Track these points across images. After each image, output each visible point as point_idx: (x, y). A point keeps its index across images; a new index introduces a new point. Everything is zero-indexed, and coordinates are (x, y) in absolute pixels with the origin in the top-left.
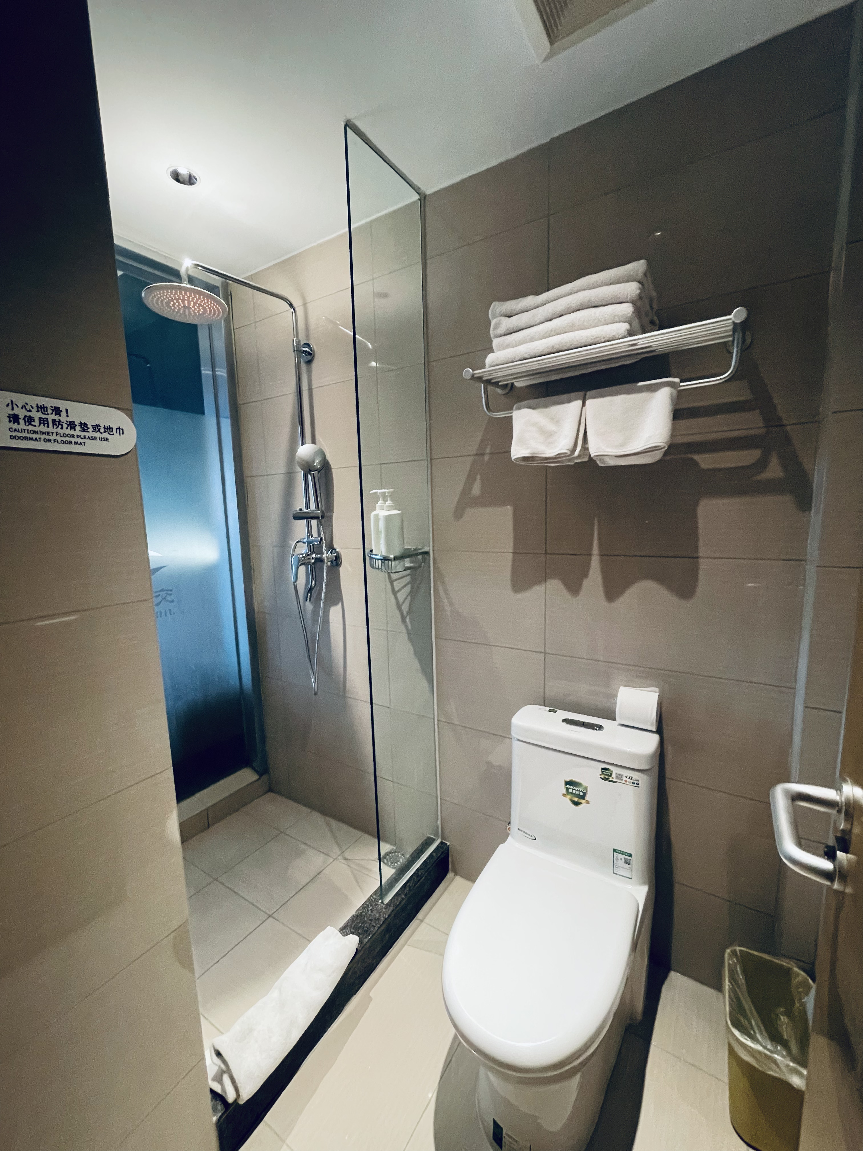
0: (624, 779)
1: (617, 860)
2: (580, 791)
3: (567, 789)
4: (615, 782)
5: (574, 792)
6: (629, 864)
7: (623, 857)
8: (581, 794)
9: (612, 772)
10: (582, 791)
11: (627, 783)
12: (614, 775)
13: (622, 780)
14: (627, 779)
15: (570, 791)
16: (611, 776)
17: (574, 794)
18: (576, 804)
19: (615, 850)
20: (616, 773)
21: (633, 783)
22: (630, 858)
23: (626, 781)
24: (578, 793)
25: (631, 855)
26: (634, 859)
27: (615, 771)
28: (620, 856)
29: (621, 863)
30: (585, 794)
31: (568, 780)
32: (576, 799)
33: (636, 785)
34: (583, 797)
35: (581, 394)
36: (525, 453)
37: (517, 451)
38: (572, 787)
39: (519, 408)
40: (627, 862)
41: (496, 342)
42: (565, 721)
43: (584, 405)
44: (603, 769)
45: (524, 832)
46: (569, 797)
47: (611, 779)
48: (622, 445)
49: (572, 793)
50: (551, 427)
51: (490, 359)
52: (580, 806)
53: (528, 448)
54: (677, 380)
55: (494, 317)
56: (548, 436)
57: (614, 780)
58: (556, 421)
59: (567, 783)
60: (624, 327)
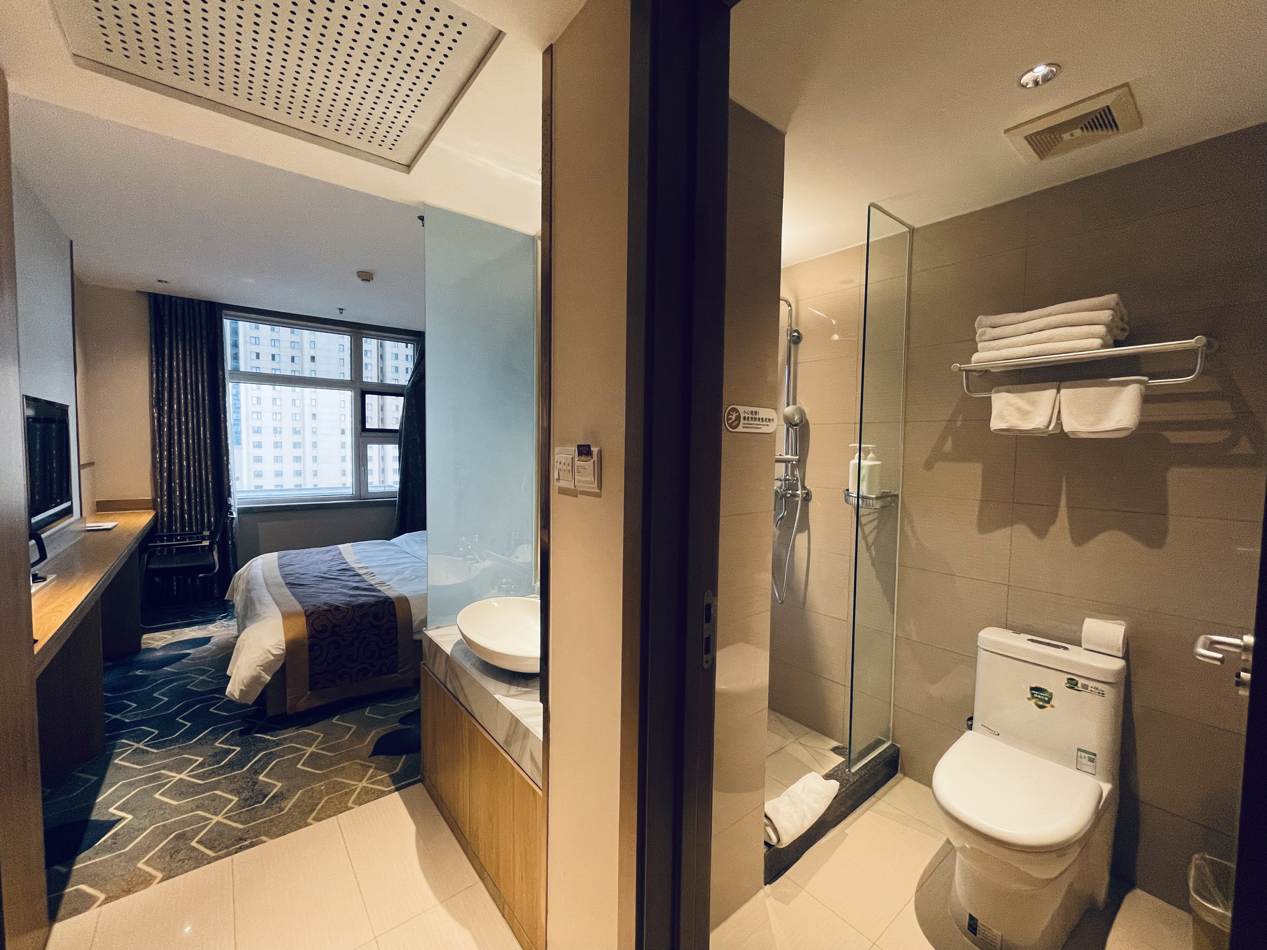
0: (1090, 688)
1: (1081, 757)
2: (1045, 696)
3: (1033, 694)
5: (1039, 697)
6: (1093, 762)
7: (1087, 755)
8: (1047, 699)
9: (1078, 682)
10: (1047, 697)
12: (1079, 685)
13: (1087, 689)
14: (1093, 689)
15: (1036, 695)
16: (1076, 685)
18: (1041, 707)
19: (1079, 750)
20: (1082, 684)
21: (1099, 693)
22: (1094, 757)
23: (1091, 691)
24: (1043, 698)
25: (1095, 755)
26: (1098, 758)
27: (1081, 681)
28: (1084, 754)
29: (1086, 761)
30: (1050, 700)
31: (1033, 686)
32: (1041, 703)
34: (1048, 702)
35: (1056, 384)
36: (1003, 426)
37: (996, 424)
38: (1037, 693)
39: (998, 392)
40: (1091, 760)
41: (980, 345)
42: (1028, 640)
43: (1058, 392)
44: (1068, 679)
45: (988, 728)
46: (1034, 700)
47: (1076, 688)
48: (1094, 424)
49: (1037, 698)
50: (1028, 407)
51: (976, 357)
52: (1045, 710)
53: (1006, 422)
54: (1146, 378)
55: (981, 326)
56: (1024, 414)
57: (1080, 689)
58: (1033, 403)
59: (1032, 689)
60: (1098, 342)
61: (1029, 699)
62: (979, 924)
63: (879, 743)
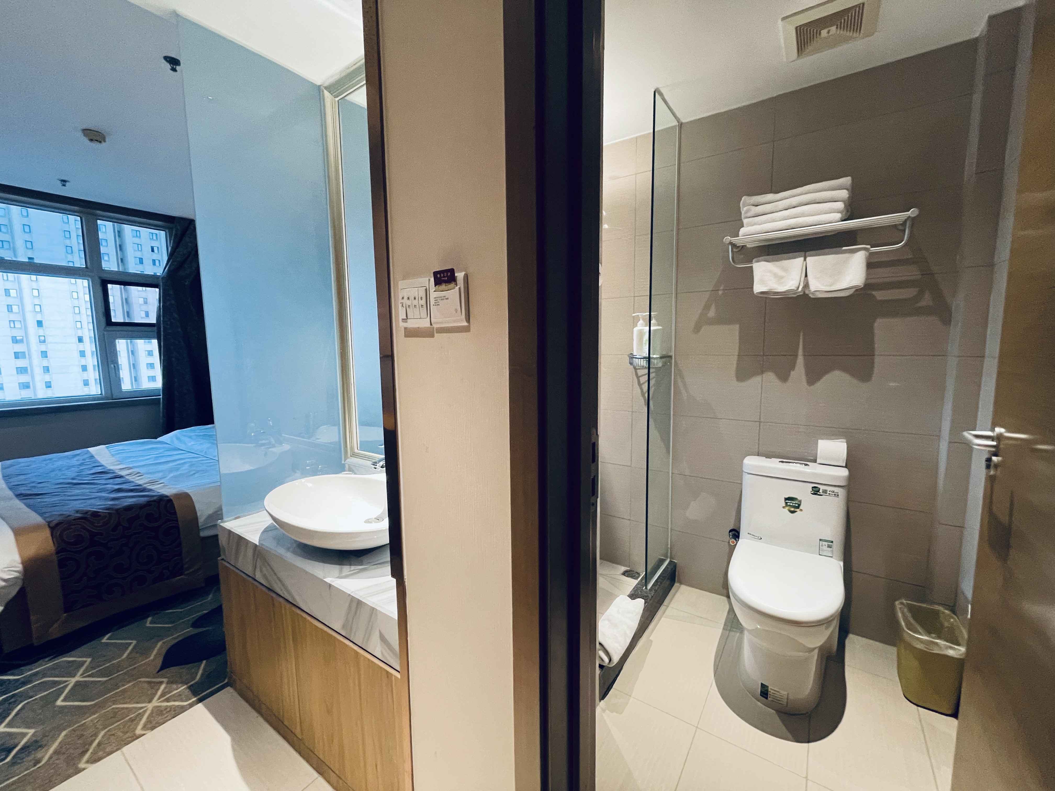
0: (828, 492)
1: (822, 546)
2: (795, 503)
3: (786, 503)
4: (822, 495)
5: (791, 504)
6: (831, 548)
7: (826, 543)
8: (797, 505)
9: (820, 489)
10: (797, 504)
11: (831, 495)
12: (821, 491)
13: (827, 493)
14: (831, 493)
15: (789, 504)
16: (819, 491)
17: (791, 506)
18: (793, 512)
19: (820, 540)
20: (823, 490)
22: (831, 544)
23: (829, 494)
24: (794, 505)
25: (832, 542)
26: (834, 545)
27: (822, 488)
28: (824, 543)
29: (825, 548)
30: (799, 505)
31: (787, 497)
32: (792, 509)
33: (836, 496)
34: (798, 507)
35: (803, 253)
36: (764, 289)
37: (758, 288)
38: (789, 501)
39: (758, 262)
40: (829, 547)
41: (745, 221)
42: (779, 462)
43: (805, 260)
44: (812, 487)
45: (753, 535)
46: (787, 508)
47: (819, 493)
48: (831, 285)
49: (790, 505)
50: (780, 273)
51: (742, 231)
52: (796, 513)
53: (766, 286)
54: (869, 246)
55: (744, 206)
56: (779, 279)
57: (821, 494)
58: (785, 269)
59: (786, 499)
60: (839, 216)
61: (784, 507)
62: (769, 690)
63: (661, 562)
